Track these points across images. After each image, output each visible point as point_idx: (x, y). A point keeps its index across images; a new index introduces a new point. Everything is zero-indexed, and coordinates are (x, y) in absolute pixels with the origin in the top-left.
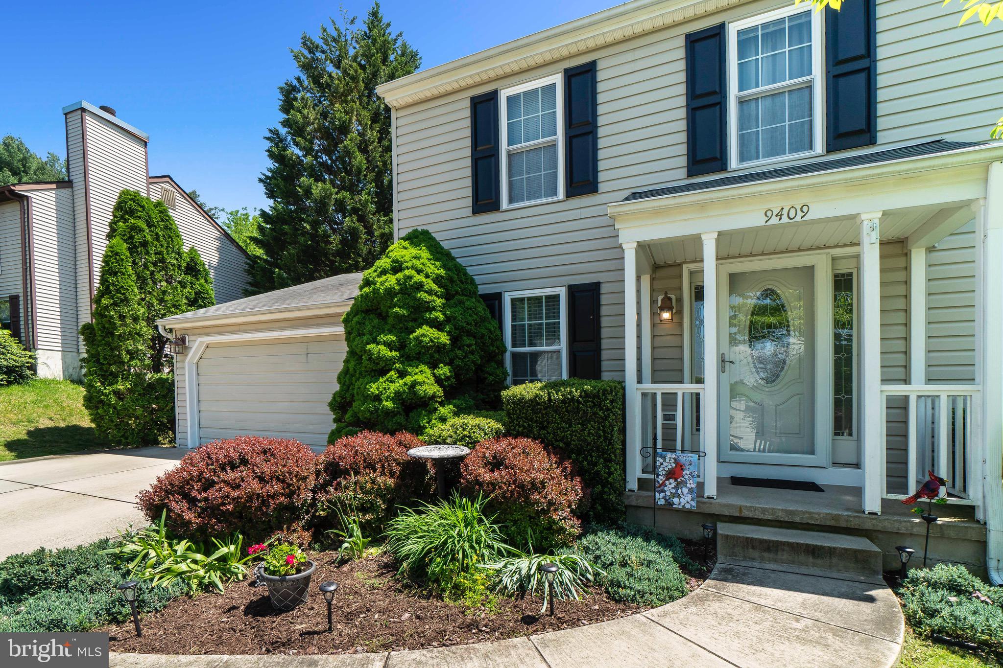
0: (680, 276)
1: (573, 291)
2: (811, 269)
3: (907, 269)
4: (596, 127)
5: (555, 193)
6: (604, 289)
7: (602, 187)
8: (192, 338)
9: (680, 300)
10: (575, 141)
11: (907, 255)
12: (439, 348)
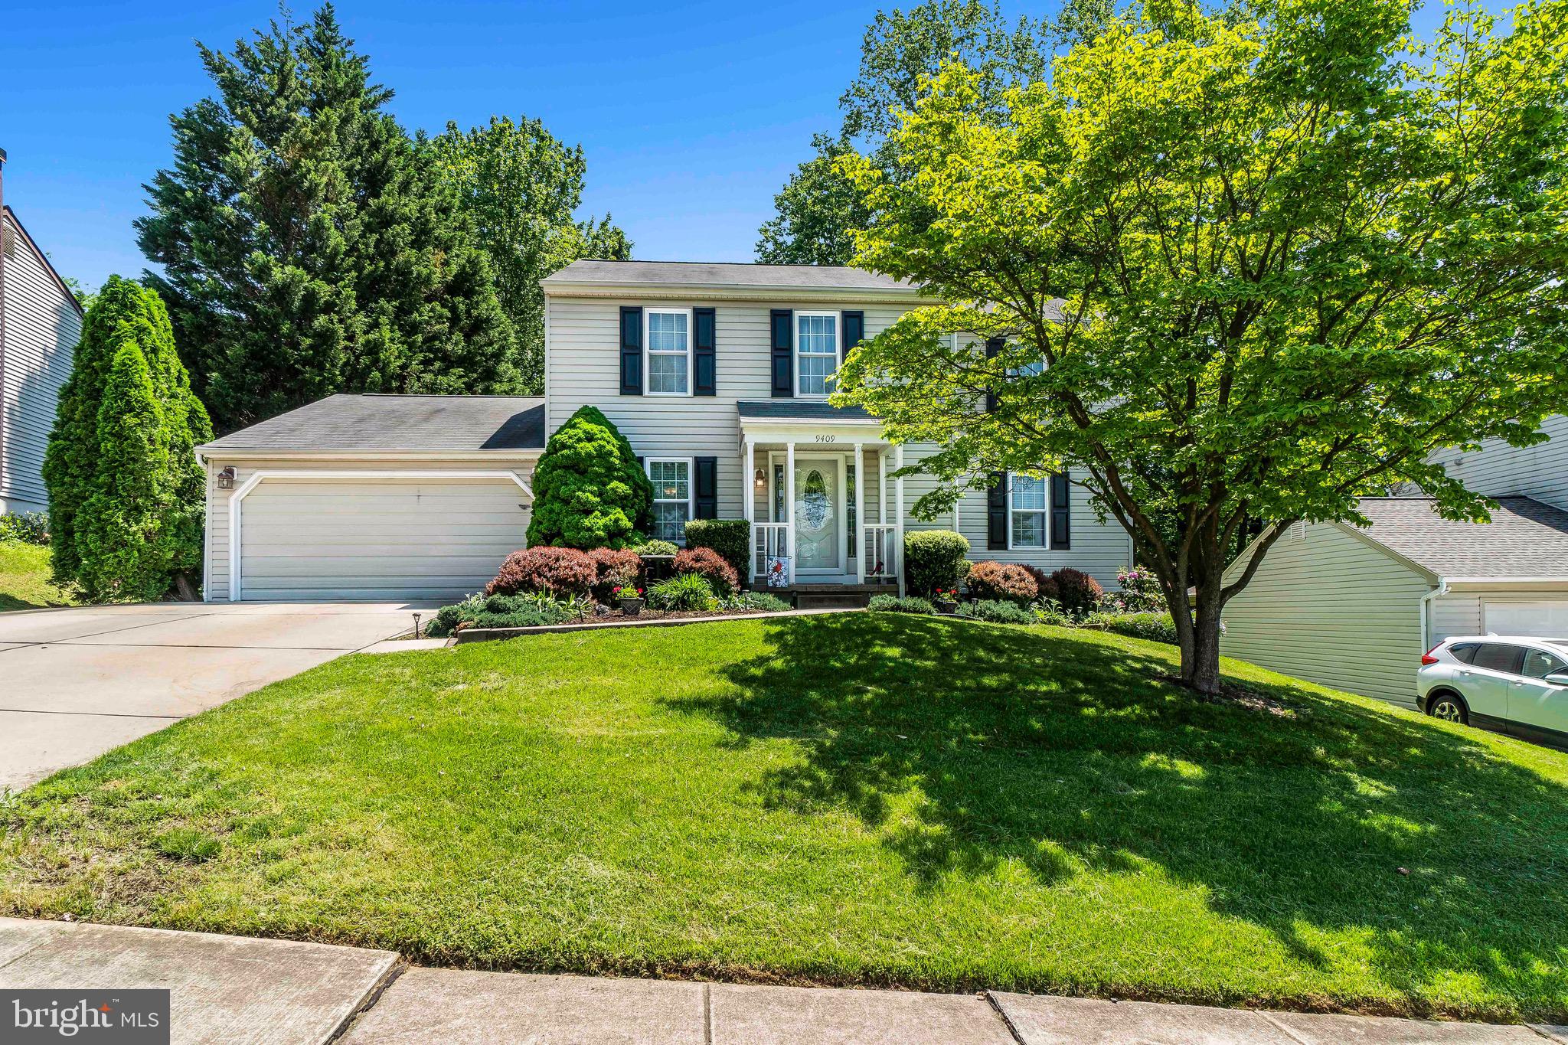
0: (767, 458)
1: (699, 461)
2: (835, 462)
3: (878, 466)
4: (714, 352)
5: (685, 390)
6: (719, 462)
7: (718, 393)
8: (242, 471)
9: (767, 473)
10: (701, 360)
11: (878, 459)
12: (625, 497)
